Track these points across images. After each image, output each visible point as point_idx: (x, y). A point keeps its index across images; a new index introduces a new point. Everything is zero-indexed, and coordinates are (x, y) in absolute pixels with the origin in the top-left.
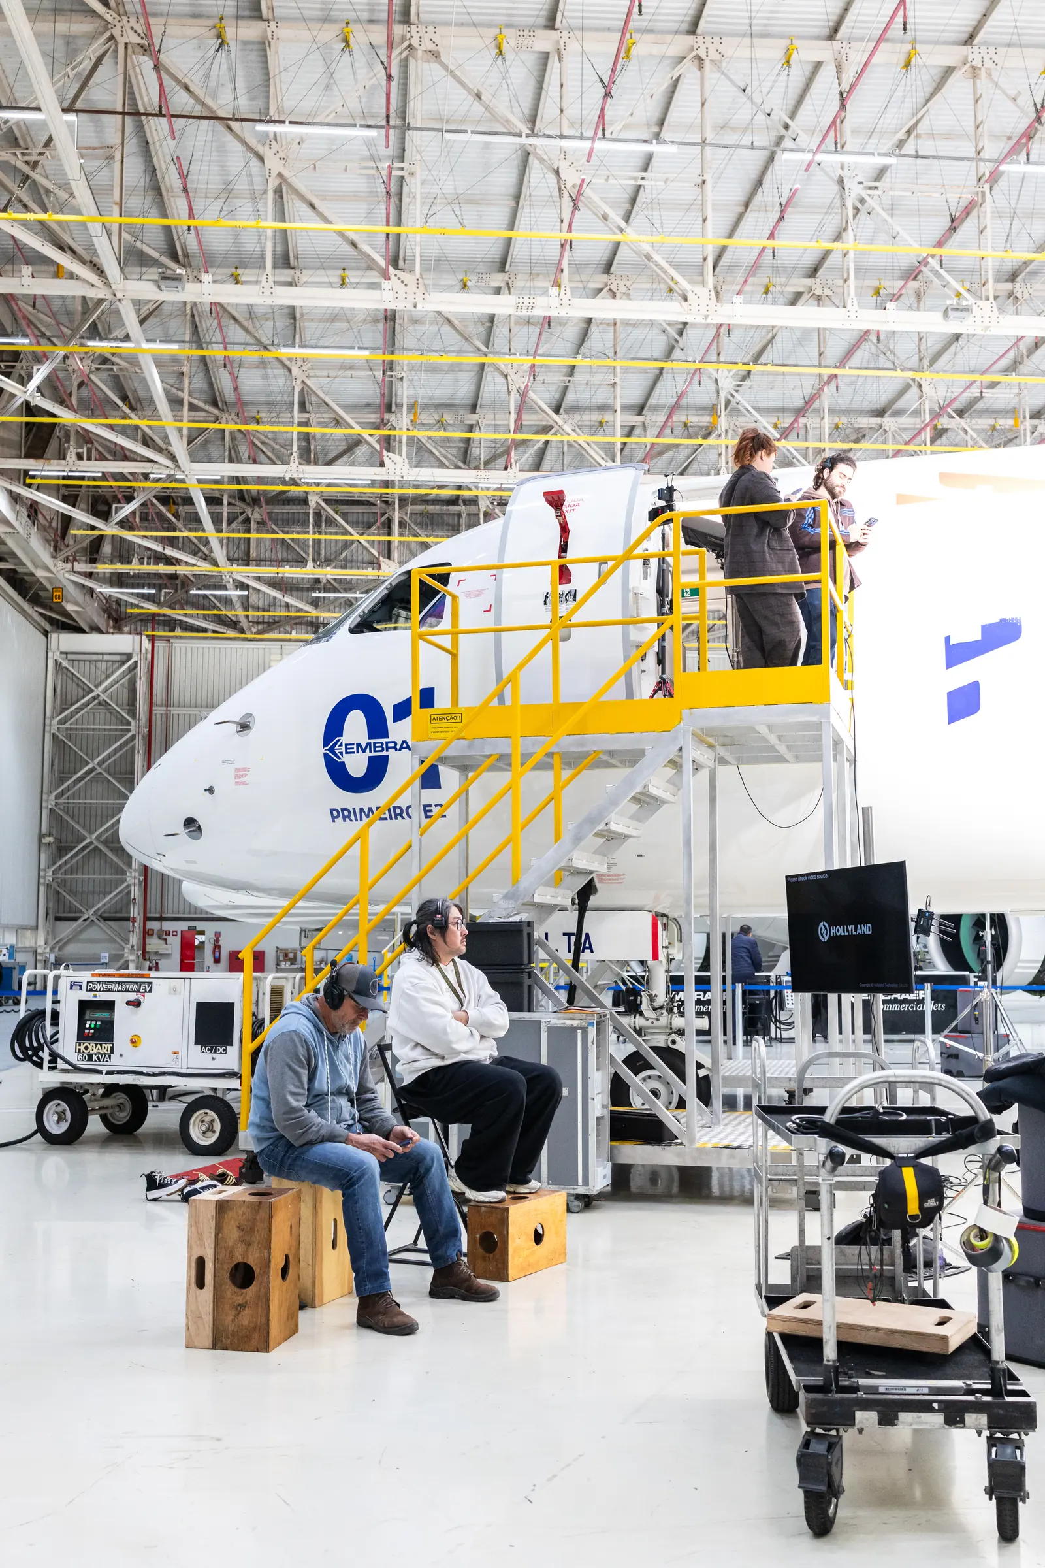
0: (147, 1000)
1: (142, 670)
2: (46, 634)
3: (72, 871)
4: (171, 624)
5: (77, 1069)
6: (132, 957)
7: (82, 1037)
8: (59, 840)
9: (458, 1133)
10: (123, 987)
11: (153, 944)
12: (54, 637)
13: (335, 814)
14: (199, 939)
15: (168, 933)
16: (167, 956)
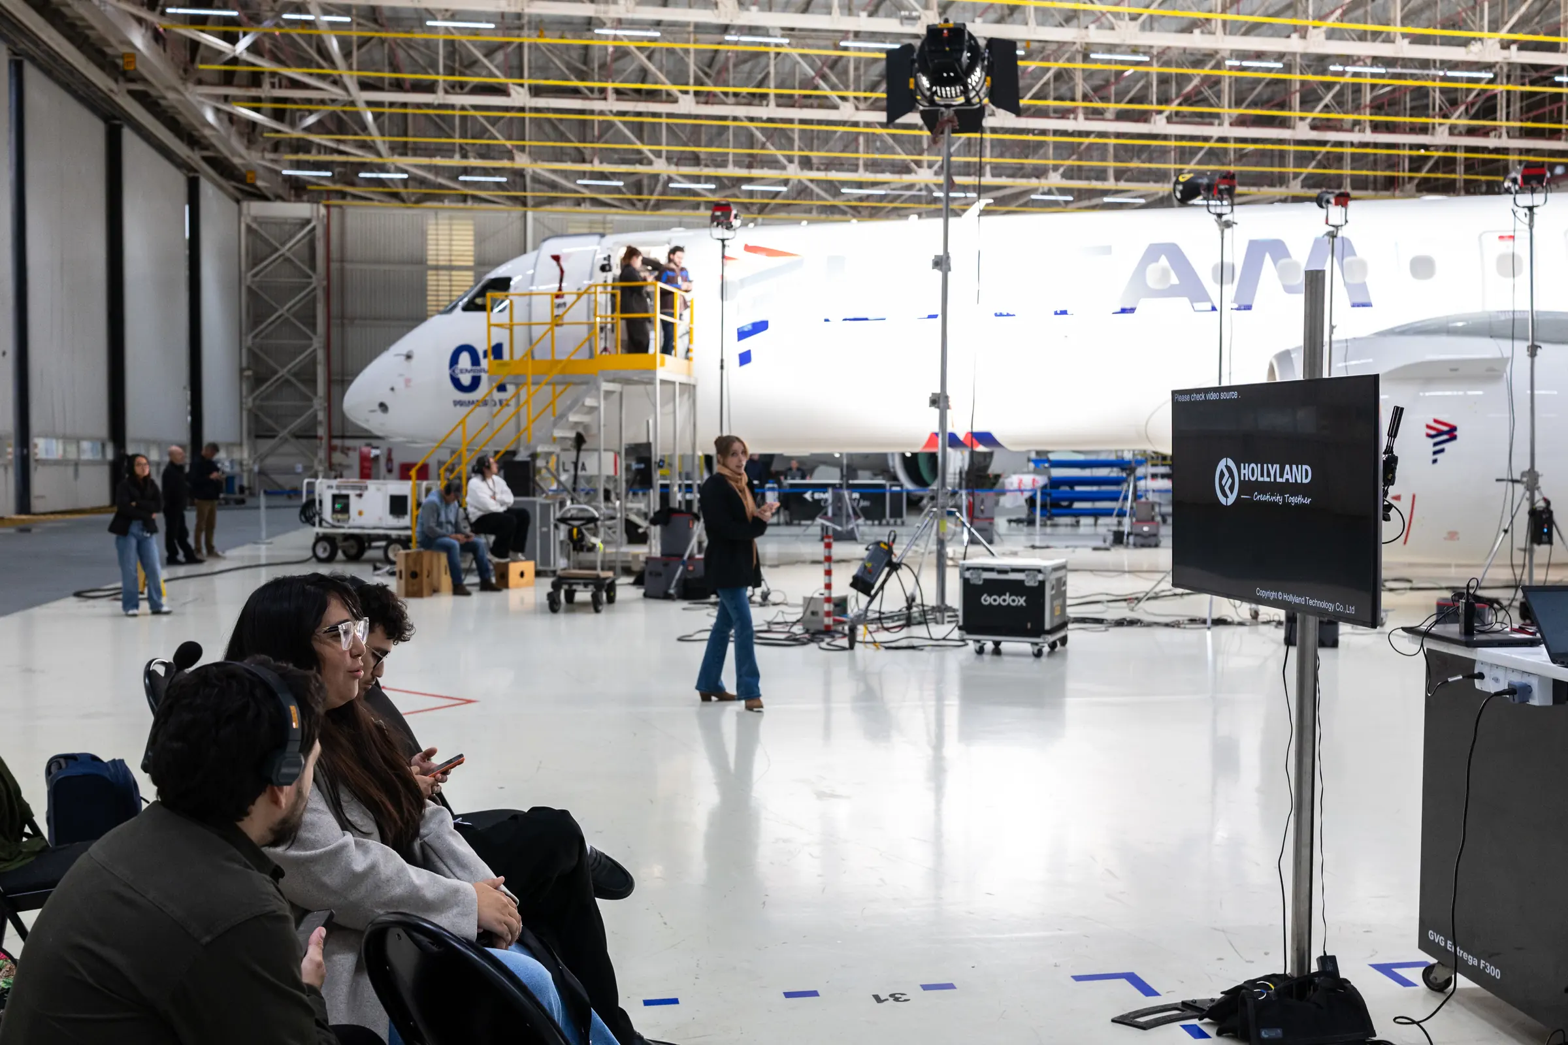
0: (366, 494)
1: (320, 232)
2: (238, 201)
3: (267, 398)
4: (343, 195)
5: (333, 527)
6: (321, 468)
7: (334, 511)
8: (256, 373)
9: (492, 538)
10: (353, 488)
11: (337, 457)
12: (245, 204)
13: (458, 403)
14: (374, 452)
15: (349, 449)
16: (348, 467)
